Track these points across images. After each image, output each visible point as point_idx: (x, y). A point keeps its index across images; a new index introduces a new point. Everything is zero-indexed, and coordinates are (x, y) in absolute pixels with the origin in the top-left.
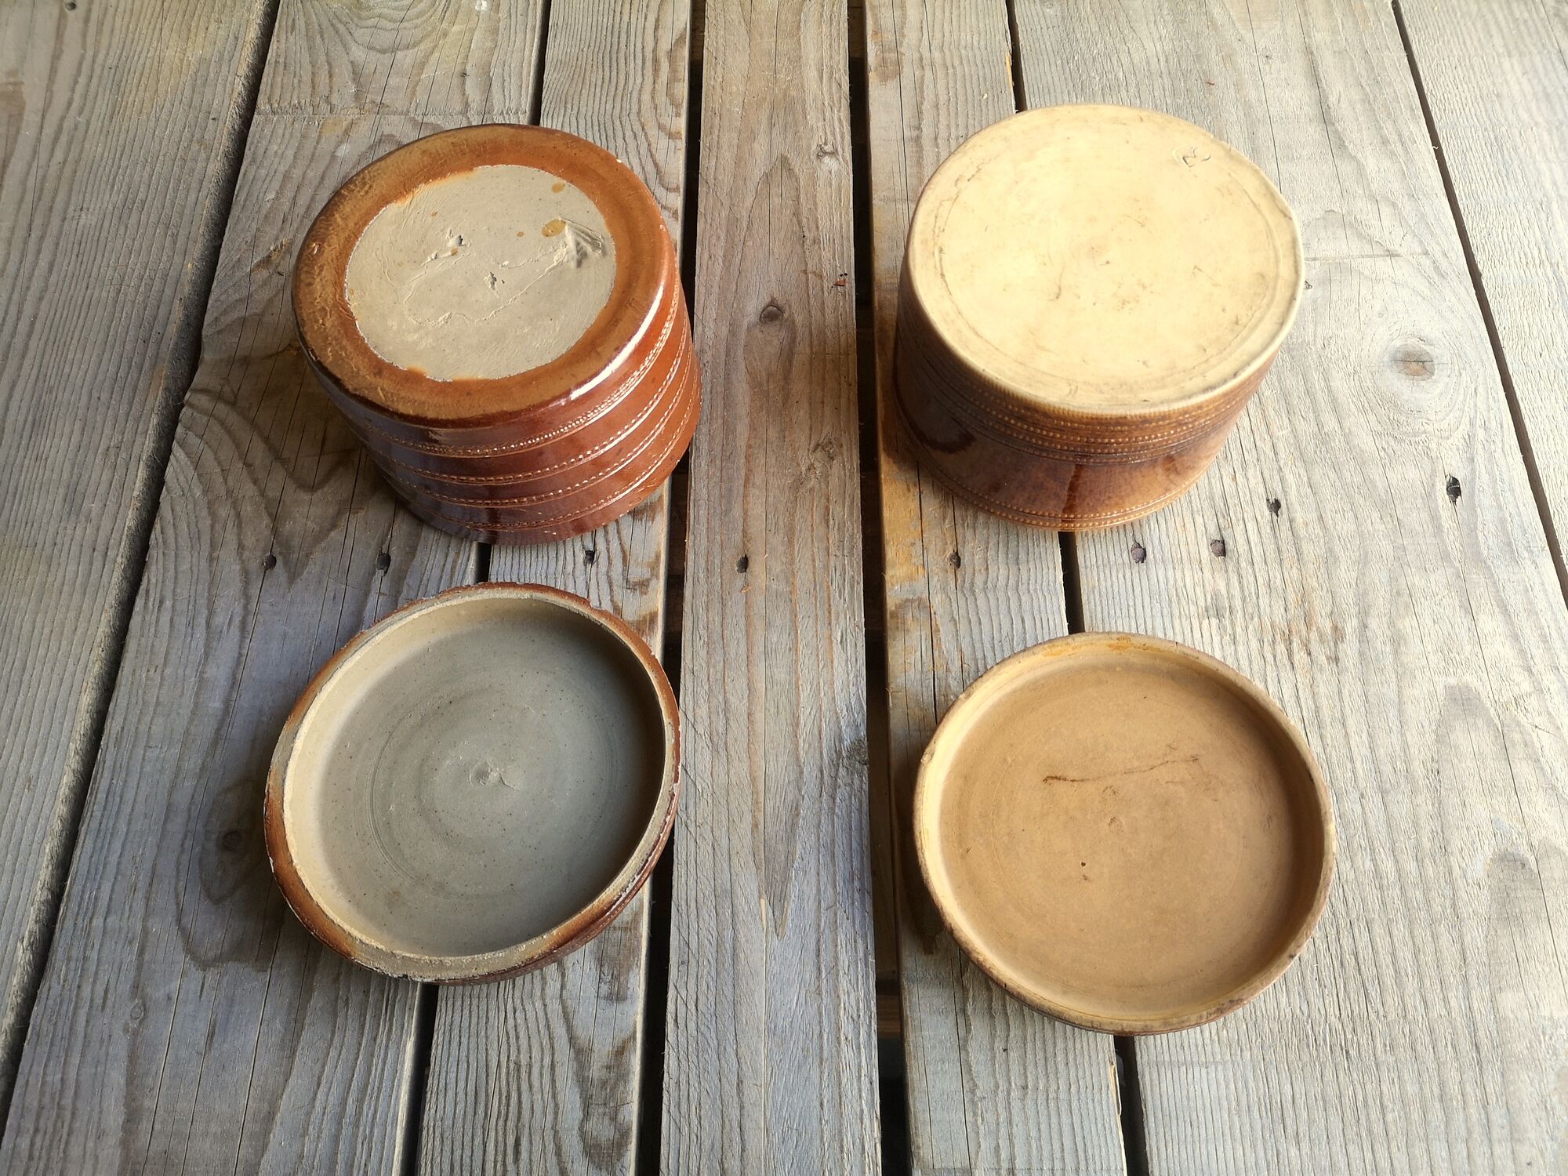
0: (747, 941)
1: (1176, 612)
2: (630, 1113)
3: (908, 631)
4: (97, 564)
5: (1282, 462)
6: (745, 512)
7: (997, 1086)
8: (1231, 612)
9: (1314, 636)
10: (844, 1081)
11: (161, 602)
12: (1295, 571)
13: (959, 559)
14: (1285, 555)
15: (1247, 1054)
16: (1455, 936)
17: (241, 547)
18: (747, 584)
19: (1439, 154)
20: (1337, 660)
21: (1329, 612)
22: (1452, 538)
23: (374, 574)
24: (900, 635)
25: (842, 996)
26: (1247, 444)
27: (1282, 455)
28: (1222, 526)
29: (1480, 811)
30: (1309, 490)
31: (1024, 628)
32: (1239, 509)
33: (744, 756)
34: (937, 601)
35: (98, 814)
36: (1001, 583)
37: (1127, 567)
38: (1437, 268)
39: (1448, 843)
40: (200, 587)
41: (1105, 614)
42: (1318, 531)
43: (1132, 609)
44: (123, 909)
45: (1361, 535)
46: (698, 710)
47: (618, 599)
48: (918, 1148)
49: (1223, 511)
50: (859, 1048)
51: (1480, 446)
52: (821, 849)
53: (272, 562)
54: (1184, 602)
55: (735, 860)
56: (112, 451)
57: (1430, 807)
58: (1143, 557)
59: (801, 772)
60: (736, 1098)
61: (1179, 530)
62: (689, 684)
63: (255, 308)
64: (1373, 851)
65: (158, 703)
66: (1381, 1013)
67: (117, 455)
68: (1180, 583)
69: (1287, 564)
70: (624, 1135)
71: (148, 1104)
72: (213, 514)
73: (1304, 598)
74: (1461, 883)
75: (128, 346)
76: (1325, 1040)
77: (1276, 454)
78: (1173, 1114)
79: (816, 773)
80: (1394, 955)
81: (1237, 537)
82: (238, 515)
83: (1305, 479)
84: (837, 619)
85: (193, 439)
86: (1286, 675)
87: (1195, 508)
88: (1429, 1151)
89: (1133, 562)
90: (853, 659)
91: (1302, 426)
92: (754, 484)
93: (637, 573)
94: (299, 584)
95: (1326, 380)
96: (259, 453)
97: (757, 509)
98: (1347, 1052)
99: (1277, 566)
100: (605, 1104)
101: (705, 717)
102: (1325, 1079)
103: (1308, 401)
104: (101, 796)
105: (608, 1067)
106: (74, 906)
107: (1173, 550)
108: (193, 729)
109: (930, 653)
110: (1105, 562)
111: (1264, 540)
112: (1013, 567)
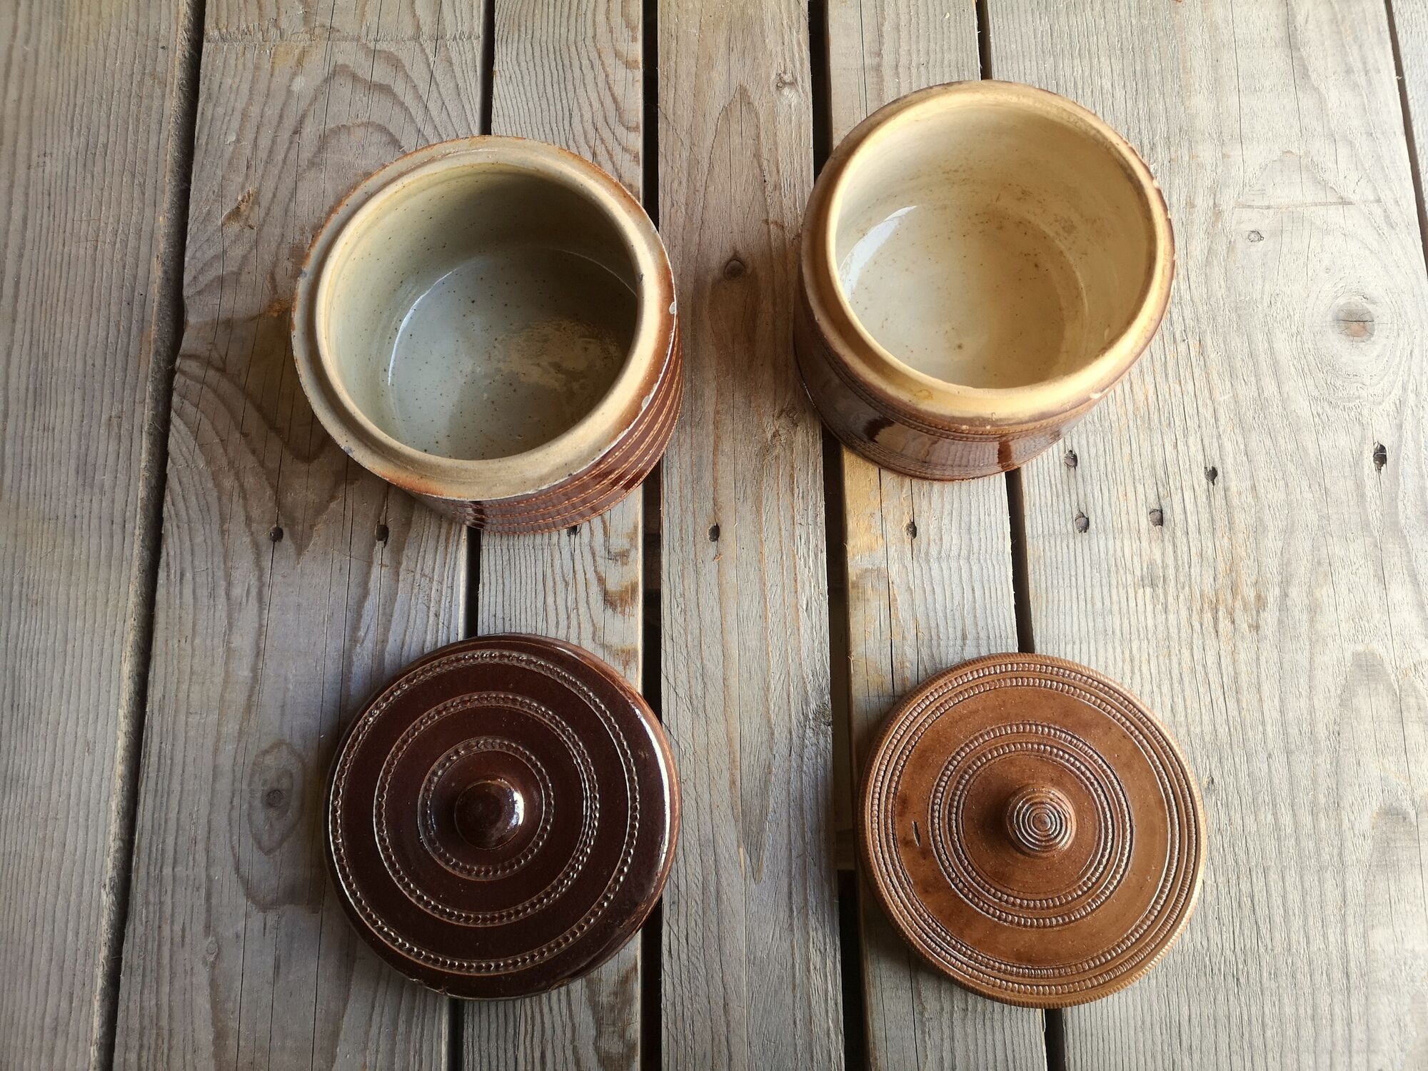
0: (728, 885)
1: (1114, 582)
2: (635, 1031)
3: (868, 600)
4: (118, 537)
5: (1221, 429)
6: (715, 480)
7: (942, 1009)
8: (1164, 581)
9: (1239, 604)
10: (813, 1003)
11: (182, 575)
12: (1226, 540)
13: (915, 529)
14: (1218, 525)
15: (1153, 982)
16: (1339, 880)
17: (249, 519)
18: (718, 555)
19: (1402, 85)
20: (1257, 628)
21: (1254, 581)
22: (1373, 507)
23: (374, 545)
24: (860, 605)
25: (811, 933)
26: (1191, 408)
27: (1223, 420)
28: (1161, 495)
29: (1373, 768)
30: (1245, 458)
31: (974, 597)
32: (1178, 478)
33: (722, 718)
34: (895, 571)
35: (153, 775)
36: (954, 553)
37: (1071, 536)
38: (1387, 217)
39: (1341, 798)
40: (216, 559)
41: (1049, 583)
42: (1250, 500)
43: (1073, 579)
44: (188, 860)
45: (1290, 504)
46: (678, 674)
47: (601, 569)
48: (876, 1059)
49: (1162, 480)
50: (826, 976)
51: (1410, 412)
52: (792, 804)
53: (277, 536)
54: (1122, 572)
55: (716, 813)
56: (115, 421)
57: (1329, 766)
58: (1086, 527)
59: (773, 734)
60: (723, 1017)
61: (1121, 499)
62: (669, 650)
63: (232, 267)
64: (1274, 806)
65: (192, 673)
66: (1270, 947)
67: (120, 427)
68: (1119, 553)
69: (1219, 534)
70: (631, 1048)
71: (233, 1024)
72: (218, 485)
73: (1232, 568)
74: (1349, 835)
75: (114, 309)
76: (1220, 970)
77: (1216, 420)
78: (1089, 1032)
79: (786, 733)
80: (1284, 897)
81: (1175, 506)
82: (242, 486)
83: (1242, 447)
84: (803, 588)
85: (189, 409)
86: (1211, 642)
87: (1137, 477)
88: (1298, 1060)
89: (1077, 531)
90: (818, 627)
91: (1242, 390)
92: (722, 451)
93: (618, 543)
94: (307, 556)
95: (1270, 342)
96: (253, 422)
97: (726, 477)
98: (1238, 980)
99: (1210, 536)
100: (614, 1024)
101: (685, 681)
102: (1217, 1002)
103: (1251, 364)
104: (154, 759)
105: (615, 994)
106: (144, 856)
107: (1115, 518)
108: (227, 696)
109: (888, 622)
110: (1051, 532)
111: (1200, 509)
112: (965, 537)
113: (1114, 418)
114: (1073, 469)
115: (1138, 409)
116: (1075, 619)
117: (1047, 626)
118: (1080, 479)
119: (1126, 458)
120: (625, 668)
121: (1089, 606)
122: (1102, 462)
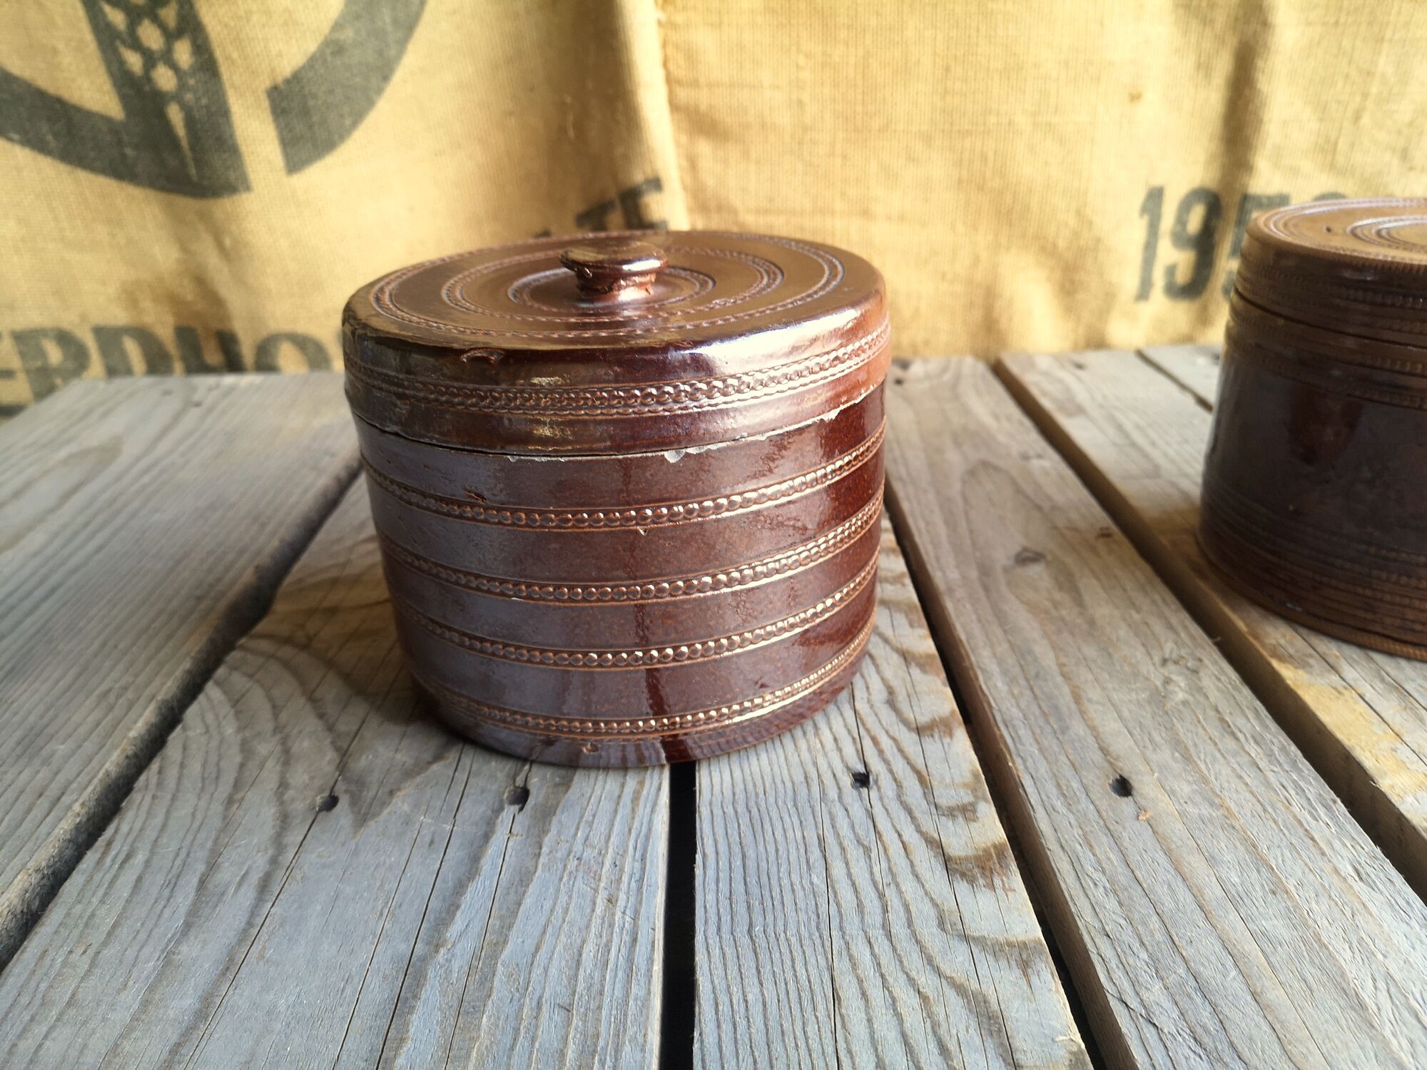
4: (37, 813)
6: (1093, 729)
11: (129, 857)
17: (283, 785)
18: (1141, 810)
23: (501, 809)
40: (202, 836)
46: (1145, 995)
47: (928, 826)
53: (331, 803)
56: (114, 693)
65: (69, 1004)
67: (120, 695)
72: (246, 751)
75: (175, 603)
82: (287, 752)
84: (1332, 848)
85: (238, 678)
92: (1090, 700)
93: (949, 796)
94: (373, 827)
96: (331, 689)
97: (1110, 725)
108: (127, 1046)
120: (1025, 974)
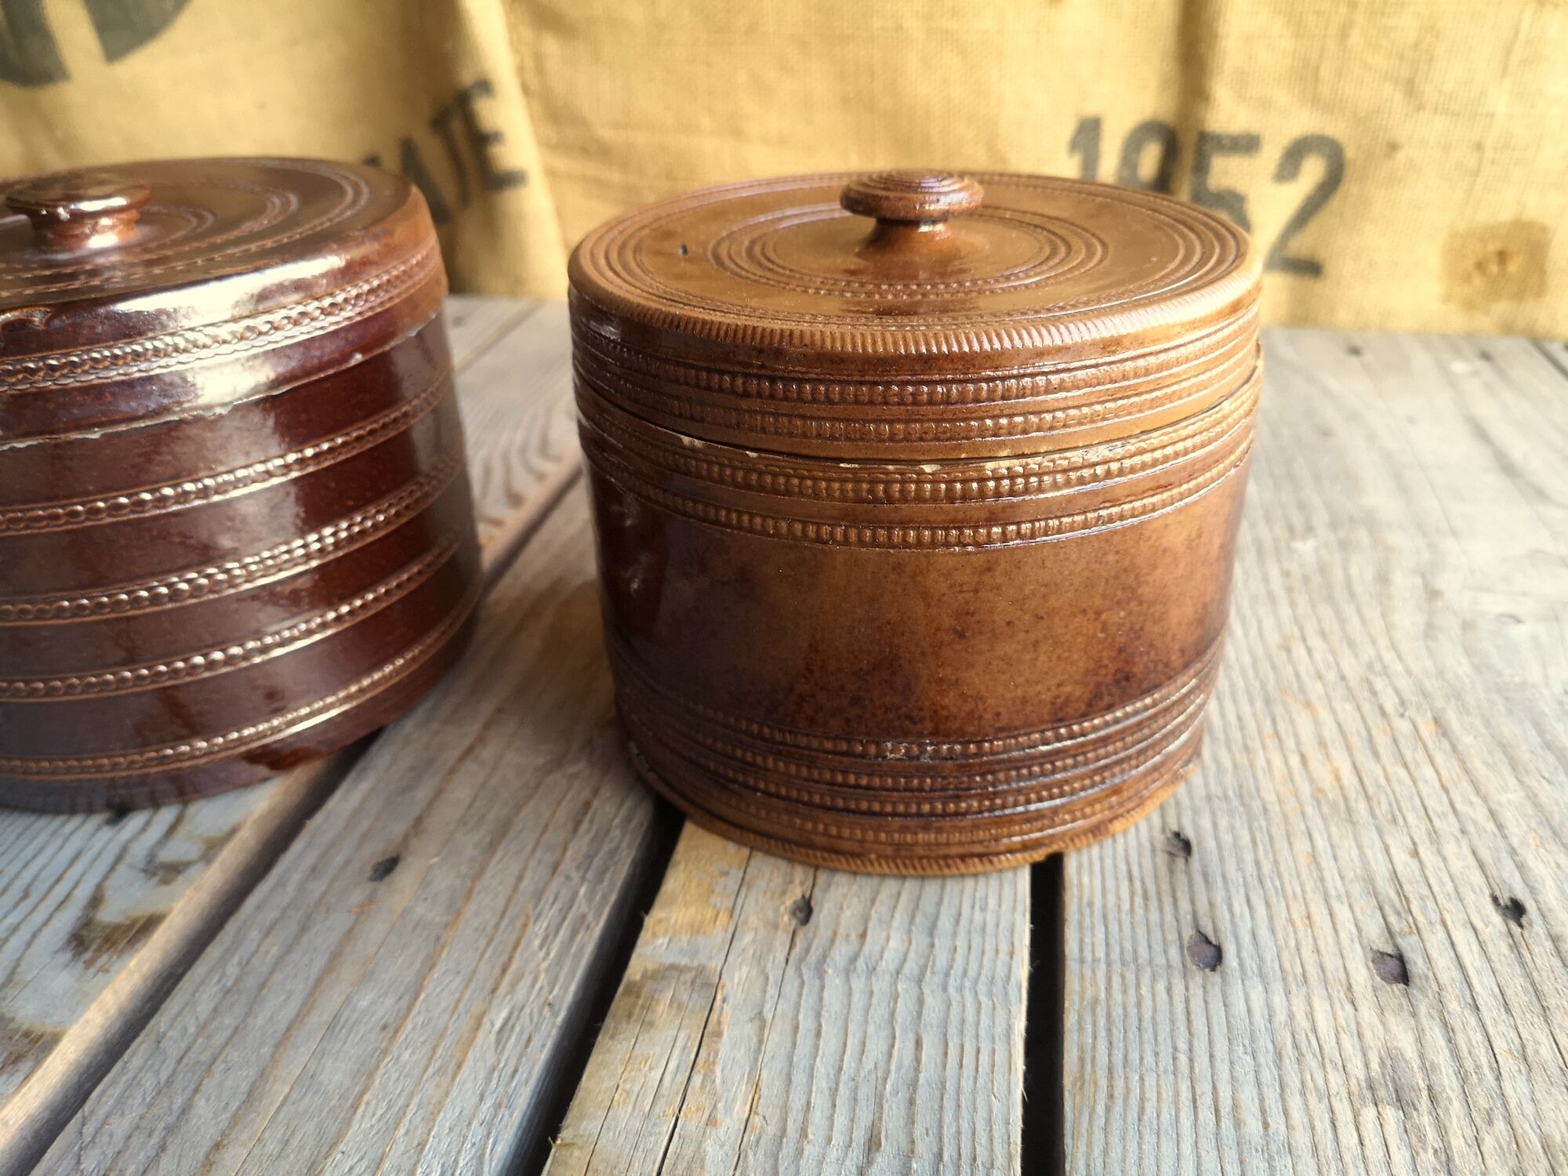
1: (1293, 1081)
3: (651, 1024)
5: (1515, 842)
6: (438, 794)
8: (1433, 1098)
13: (809, 912)
18: (369, 900)
24: (630, 1031)
26: (1437, 803)
27: (1516, 831)
28: (1396, 929)
31: (918, 1060)
32: (1430, 904)
34: (738, 980)
36: (889, 961)
37: (1177, 974)
41: (1118, 1057)
43: (1183, 1059)
47: (112, 884)
49: (1395, 903)
54: (1312, 1062)
58: (1215, 961)
61: (1299, 923)
68: (1302, 1022)
77: (1500, 827)
81: (1434, 953)
84: (513, 986)
87: (1332, 892)
89: (1192, 967)
90: (509, 1069)
91: (1545, 791)
92: (476, 758)
97: (461, 792)
99: (1539, 1021)
101: (120, 1136)
107: (1285, 955)
109: (682, 1078)
110: (1129, 957)
111: (1497, 966)
112: (920, 940)
113: (1271, 797)
114: (1180, 862)
115: (1320, 790)
116: (1187, 1149)
117: (1105, 1153)
118: (1198, 878)
119: (1303, 861)
121: (1227, 1123)
122: (1249, 857)
